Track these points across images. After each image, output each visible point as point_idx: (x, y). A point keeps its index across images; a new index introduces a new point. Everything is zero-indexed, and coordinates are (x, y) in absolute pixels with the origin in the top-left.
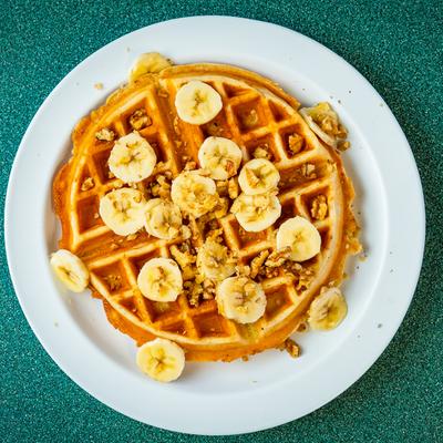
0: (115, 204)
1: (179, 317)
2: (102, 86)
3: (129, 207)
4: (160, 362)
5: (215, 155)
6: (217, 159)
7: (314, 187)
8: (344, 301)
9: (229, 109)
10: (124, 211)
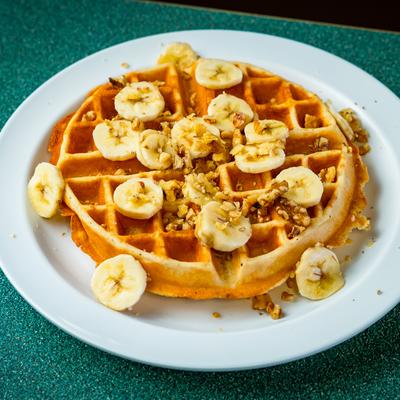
0: (111, 130)
1: (151, 235)
2: (128, 66)
3: (125, 134)
4: (117, 283)
5: (225, 110)
6: (227, 113)
7: (324, 154)
8: (343, 276)
9: (249, 84)
10: (118, 137)
